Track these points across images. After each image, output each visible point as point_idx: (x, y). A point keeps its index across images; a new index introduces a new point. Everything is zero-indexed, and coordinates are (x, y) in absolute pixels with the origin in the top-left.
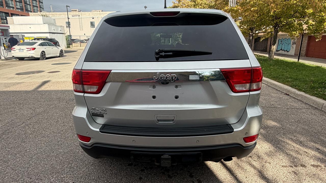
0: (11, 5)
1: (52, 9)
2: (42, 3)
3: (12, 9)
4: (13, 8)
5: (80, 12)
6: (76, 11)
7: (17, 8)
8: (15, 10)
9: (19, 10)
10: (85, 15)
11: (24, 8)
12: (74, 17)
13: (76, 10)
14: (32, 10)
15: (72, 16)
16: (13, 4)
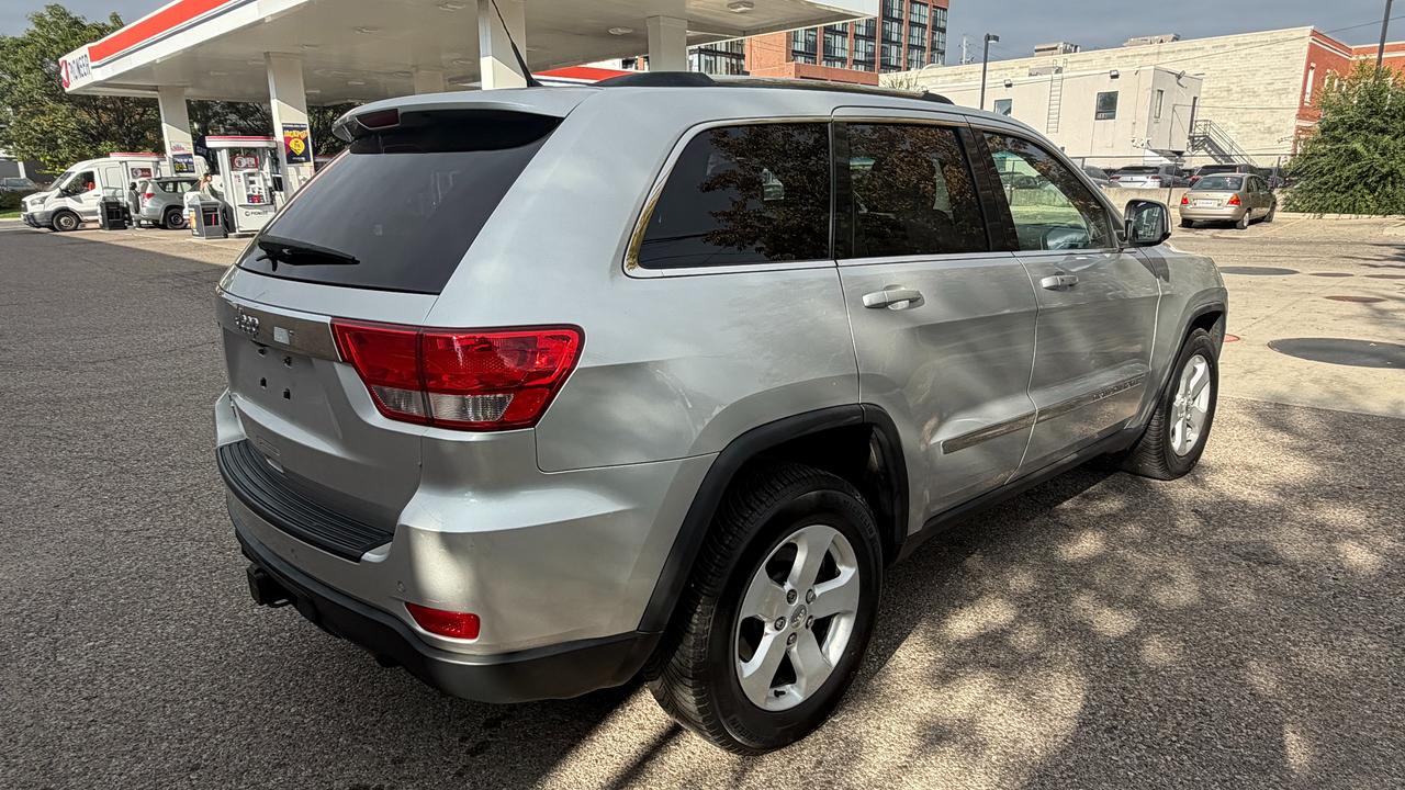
0: (839, 53)
1: (968, 52)
2: (943, 30)
3: (838, 65)
4: (843, 60)
5: (1070, 51)
6: (1056, 48)
7: (856, 62)
8: (847, 68)
9: (861, 68)
10: (1086, 64)
11: (878, 58)
12: (1039, 77)
13: (1055, 46)
14: (902, 65)
15: (1030, 75)
16: (847, 47)
